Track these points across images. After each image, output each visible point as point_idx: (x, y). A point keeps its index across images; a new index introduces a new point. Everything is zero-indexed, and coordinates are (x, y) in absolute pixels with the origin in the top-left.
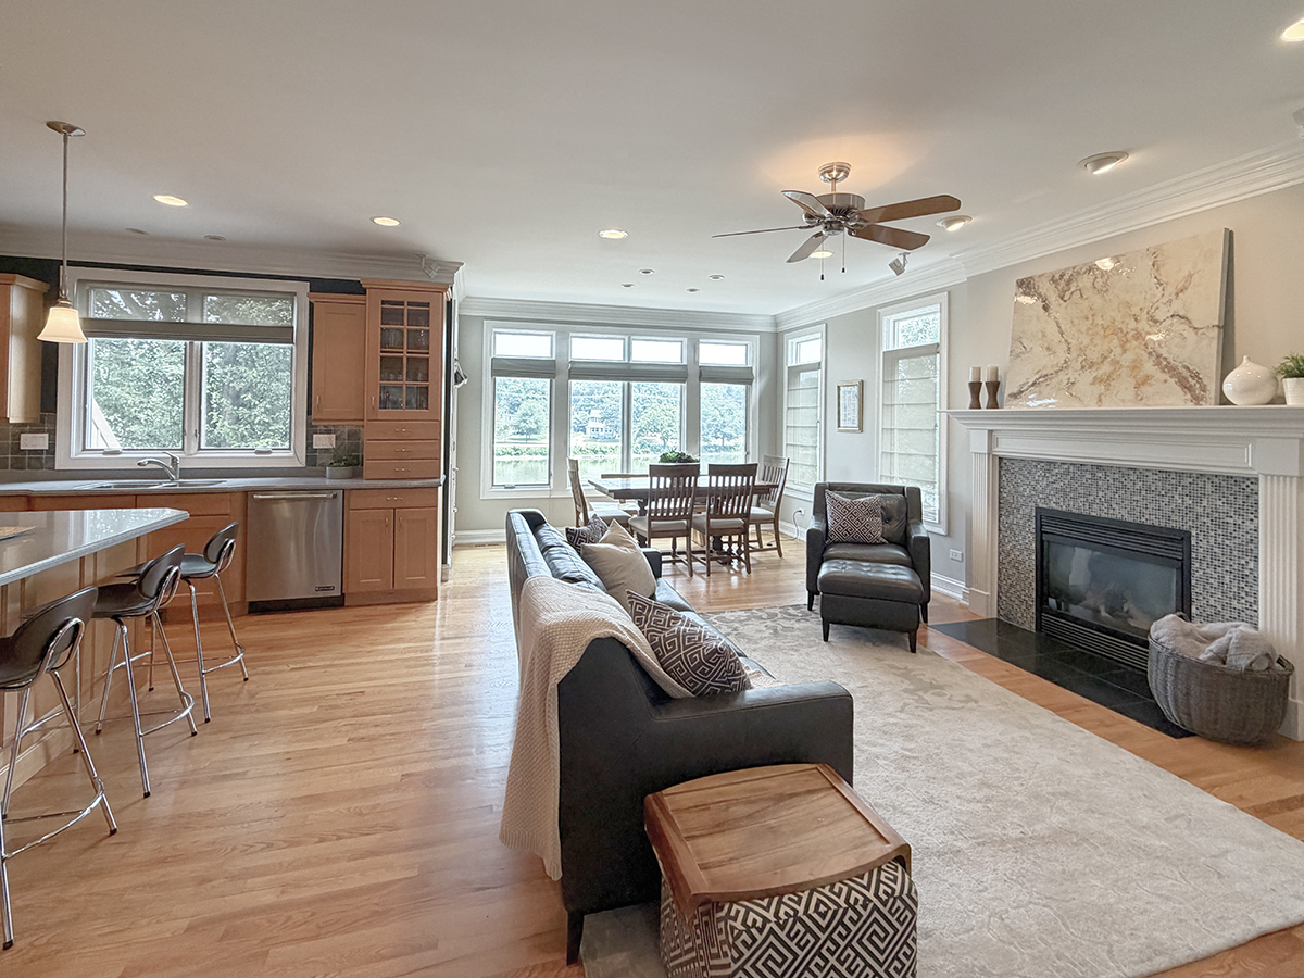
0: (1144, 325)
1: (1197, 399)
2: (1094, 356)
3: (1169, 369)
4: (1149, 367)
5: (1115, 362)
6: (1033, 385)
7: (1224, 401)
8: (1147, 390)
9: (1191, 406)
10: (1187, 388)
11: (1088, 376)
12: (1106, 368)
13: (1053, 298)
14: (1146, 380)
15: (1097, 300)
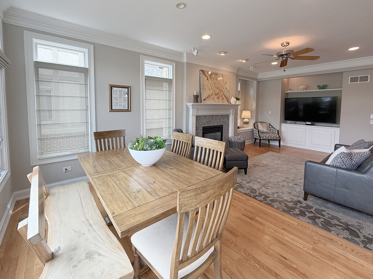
0: (222, 88)
1: (228, 103)
2: (217, 93)
3: (225, 97)
4: (223, 97)
5: (219, 95)
6: (207, 98)
7: (230, 103)
8: (224, 100)
9: (228, 104)
10: (227, 101)
11: (216, 97)
12: (218, 96)
13: (209, 78)
14: (223, 99)
15: (216, 80)
